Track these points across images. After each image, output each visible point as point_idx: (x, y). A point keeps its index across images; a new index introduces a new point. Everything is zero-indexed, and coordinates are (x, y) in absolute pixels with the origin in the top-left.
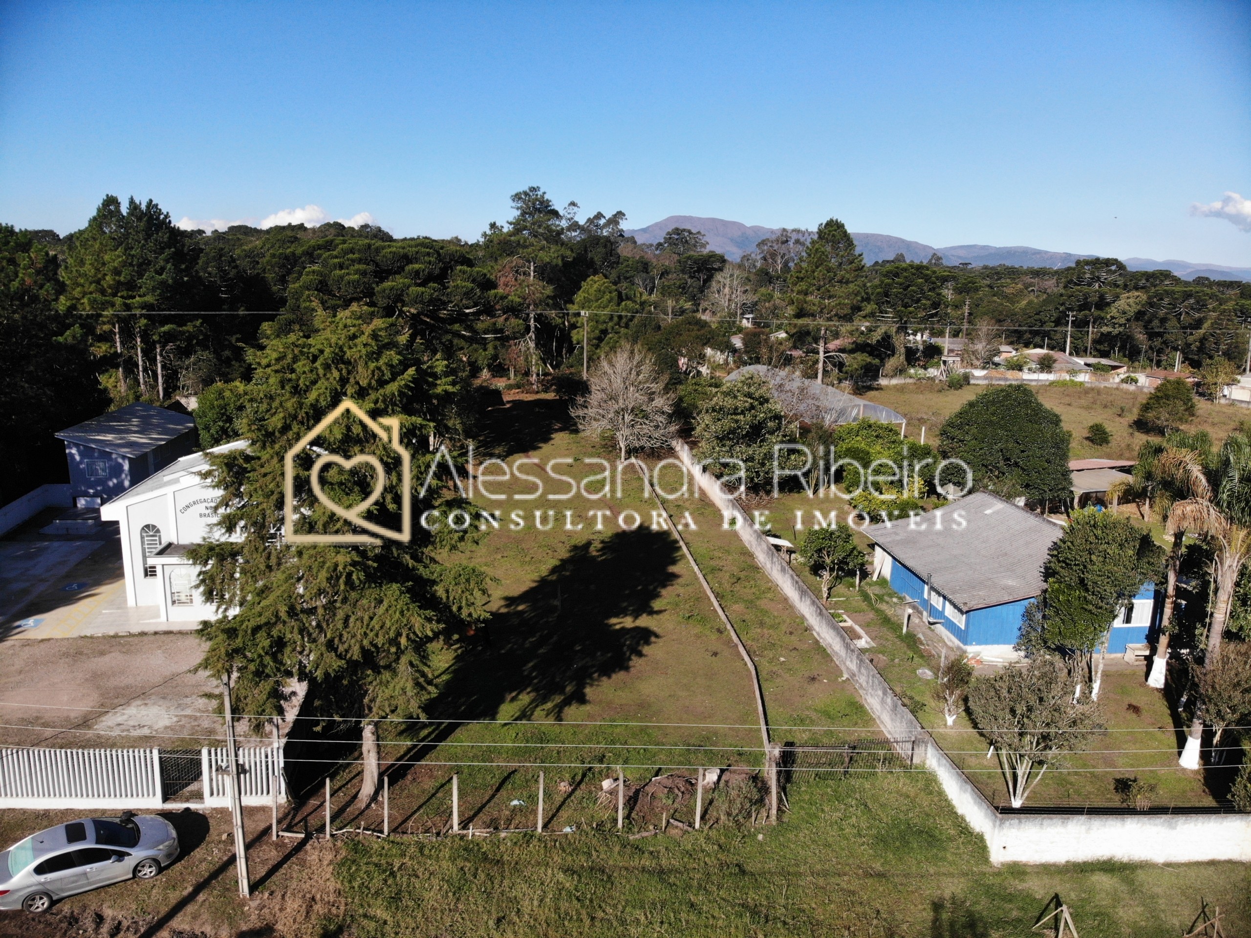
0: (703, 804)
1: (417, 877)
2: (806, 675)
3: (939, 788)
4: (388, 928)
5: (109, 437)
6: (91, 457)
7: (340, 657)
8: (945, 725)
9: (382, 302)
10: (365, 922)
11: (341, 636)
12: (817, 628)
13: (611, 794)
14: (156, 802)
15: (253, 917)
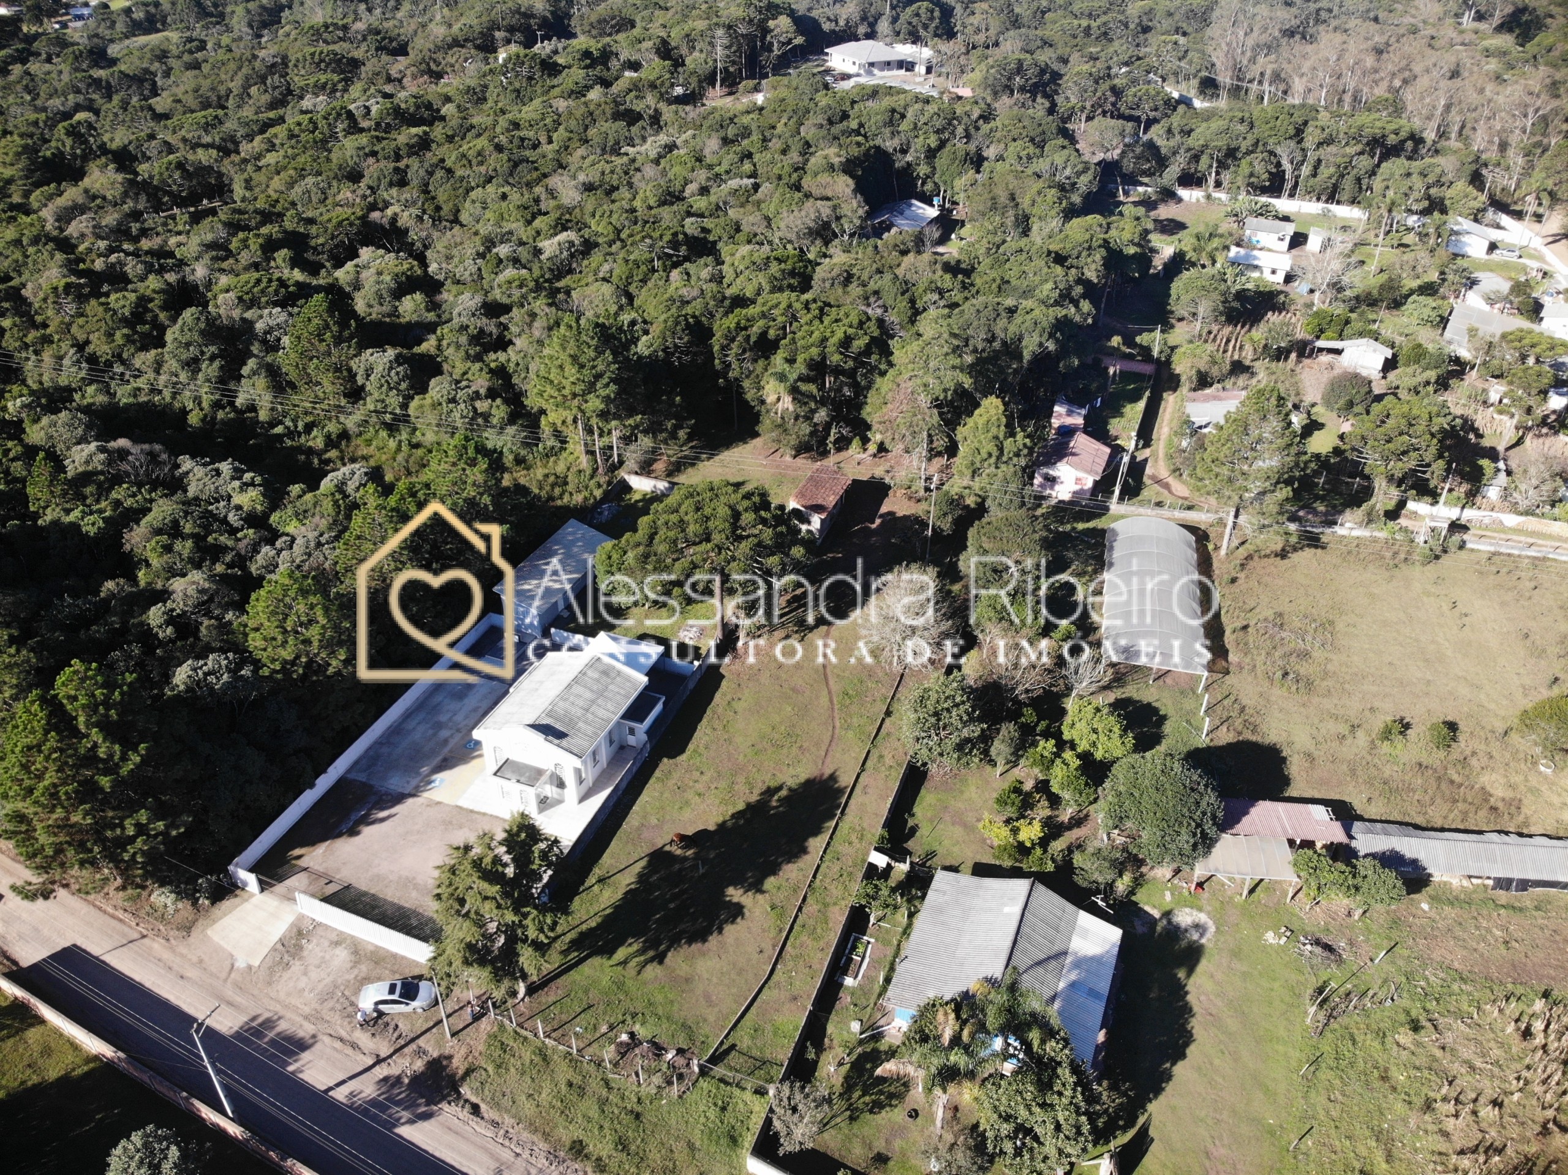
2: (795, 993)
4: (489, 1081)
10: (483, 1073)
15: (447, 1051)
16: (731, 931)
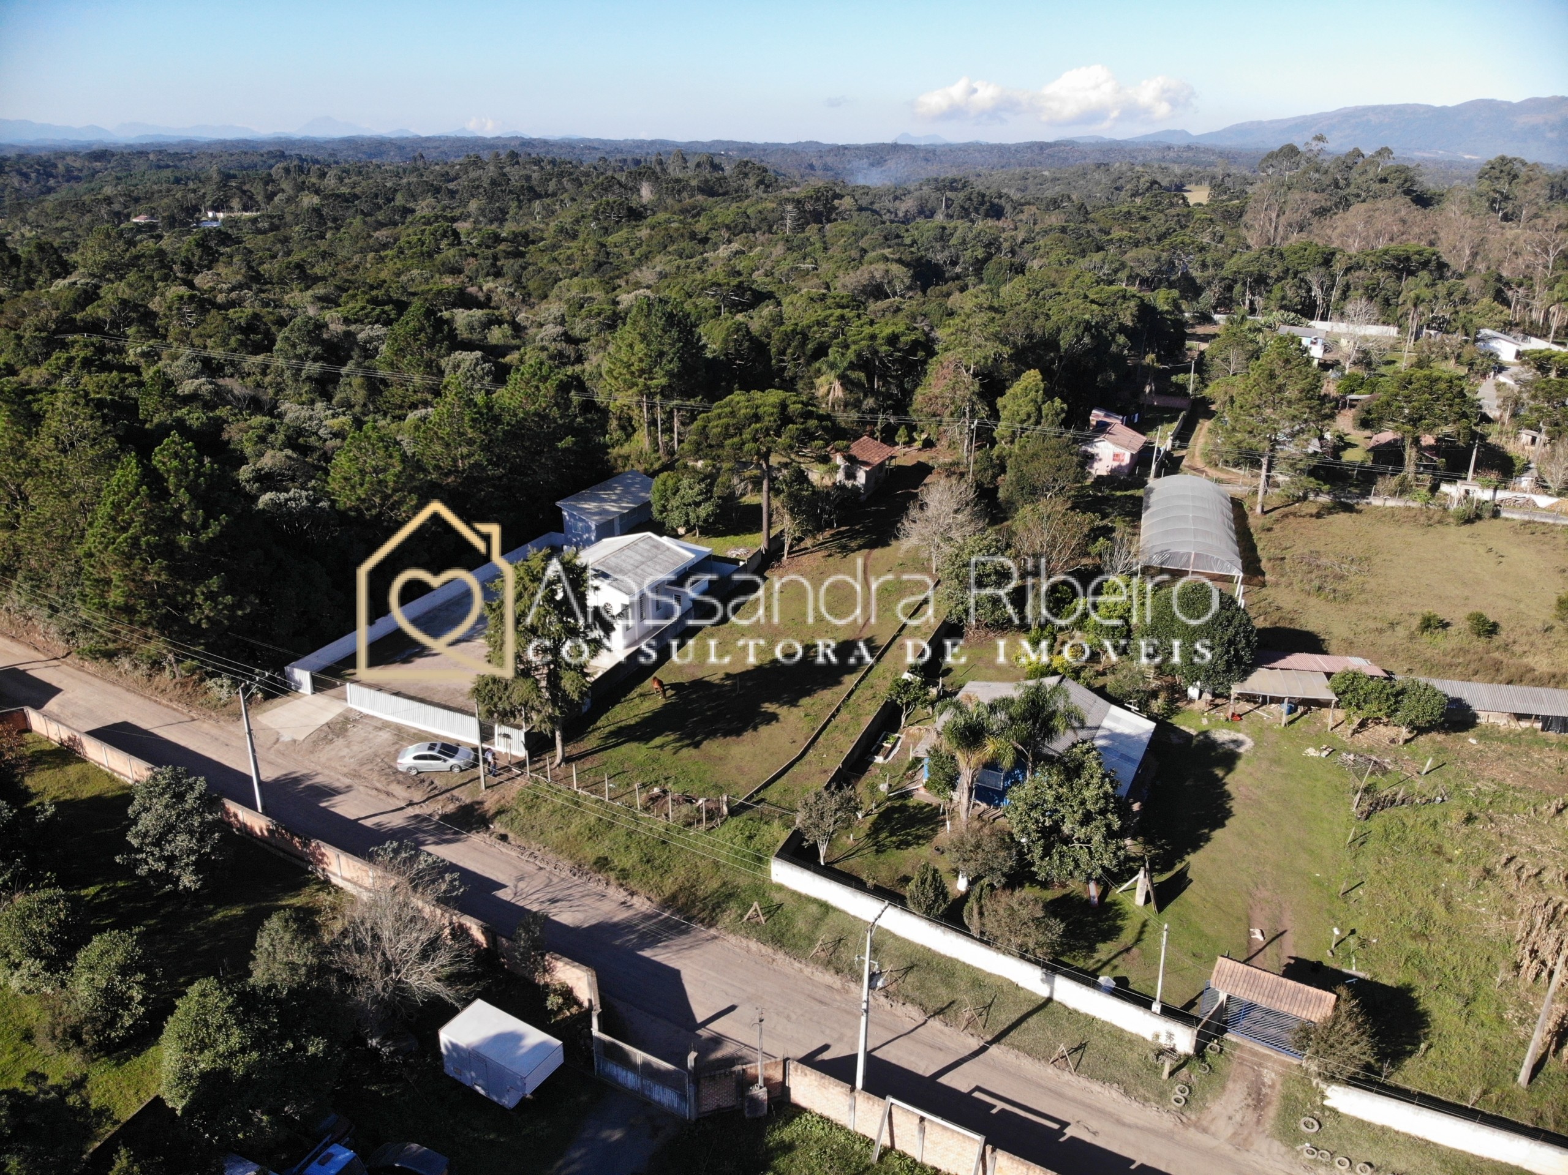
2: (825, 768)
4: (519, 817)
6: (575, 519)
10: (514, 812)
14: (472, 741)
15: (480, 798)
16: (764, 730)
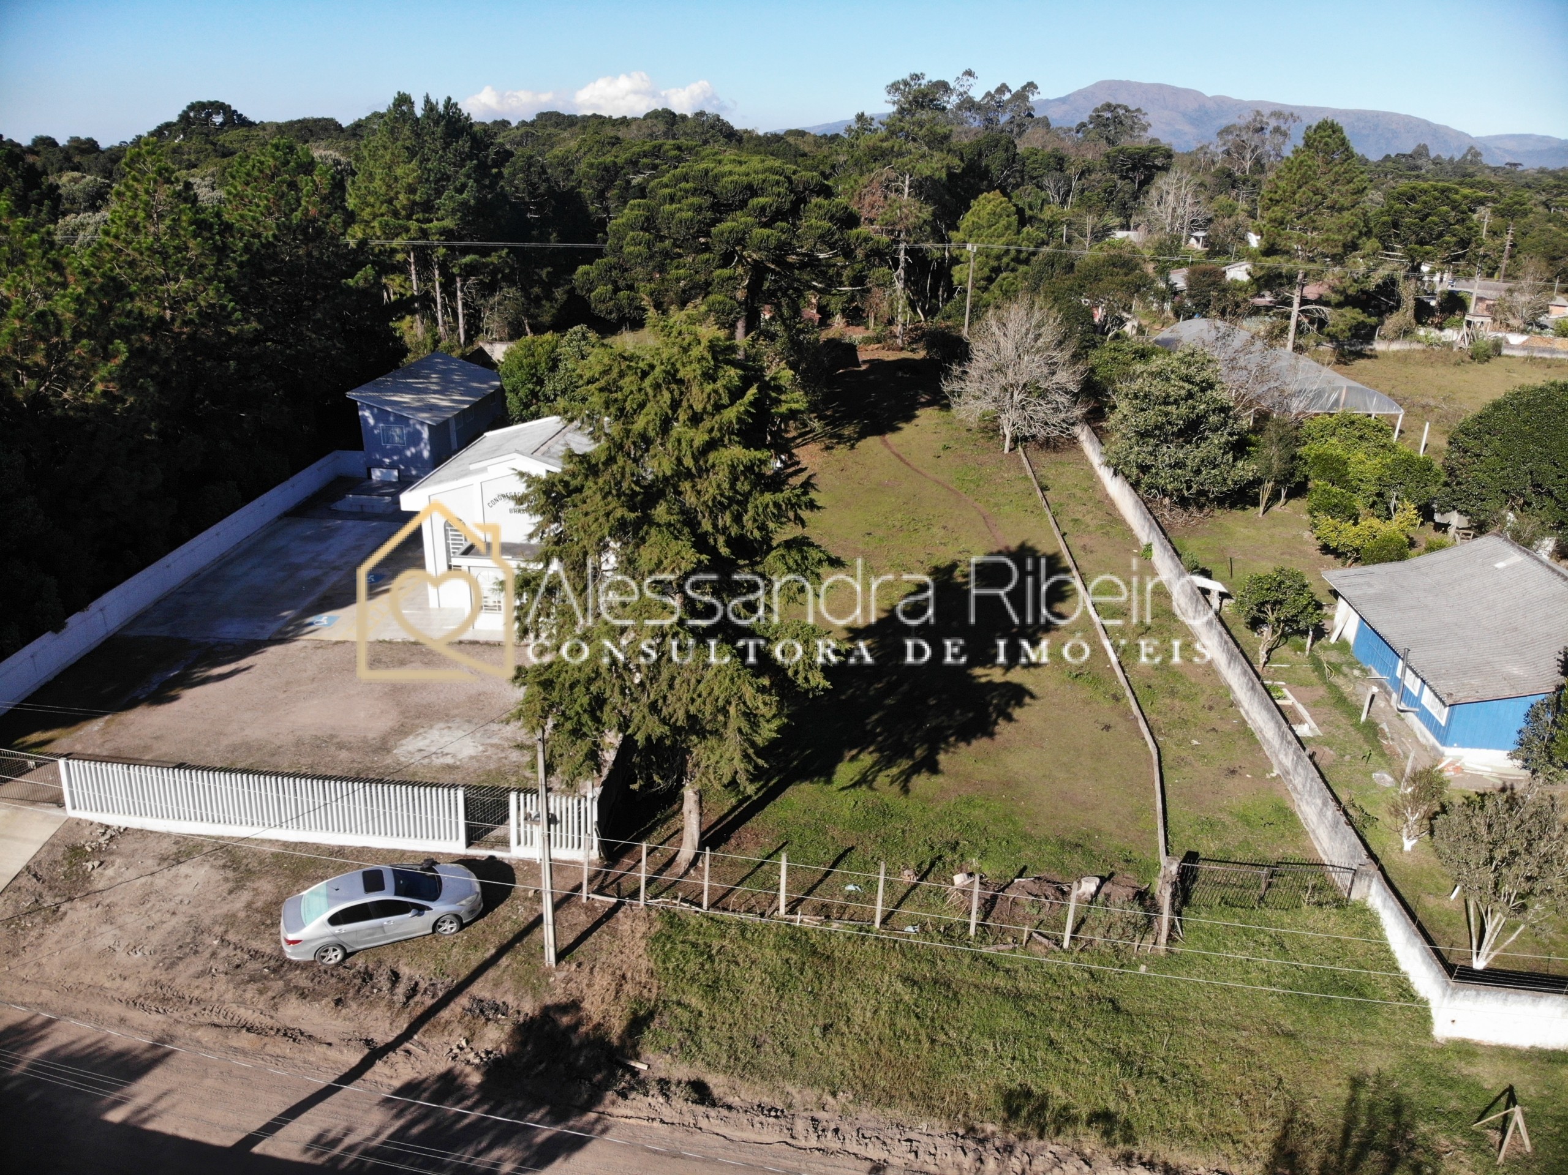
0: (1075, 918)
1: (737, 964)
2: (1225, 766)
3: (1380, 934)
4: (702, 1021)
5: (406, 398)
6: (386, 421)
7: (664, 721)
8: (1401, 849)
9: (719, 248)
10: (678, 1011)
11: (665, 698)
12: (1246, 704)
13: (963, 892)
14: (458, 847)
15: (559, 991)
